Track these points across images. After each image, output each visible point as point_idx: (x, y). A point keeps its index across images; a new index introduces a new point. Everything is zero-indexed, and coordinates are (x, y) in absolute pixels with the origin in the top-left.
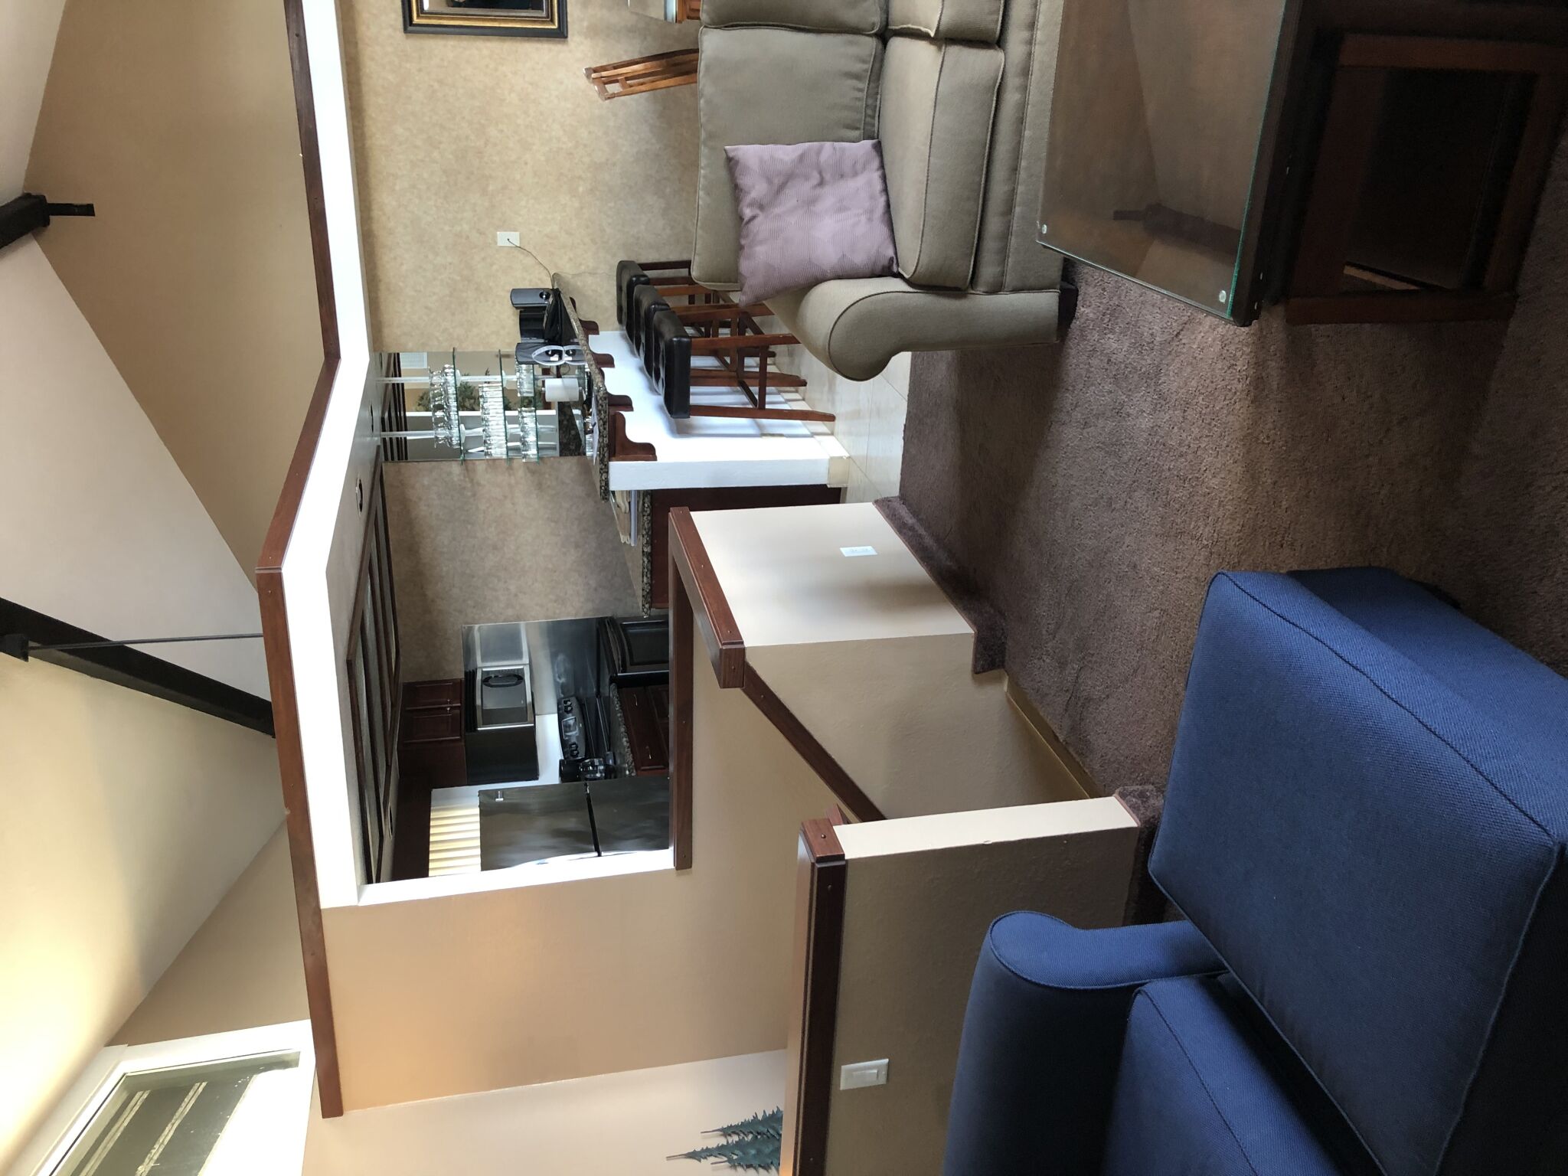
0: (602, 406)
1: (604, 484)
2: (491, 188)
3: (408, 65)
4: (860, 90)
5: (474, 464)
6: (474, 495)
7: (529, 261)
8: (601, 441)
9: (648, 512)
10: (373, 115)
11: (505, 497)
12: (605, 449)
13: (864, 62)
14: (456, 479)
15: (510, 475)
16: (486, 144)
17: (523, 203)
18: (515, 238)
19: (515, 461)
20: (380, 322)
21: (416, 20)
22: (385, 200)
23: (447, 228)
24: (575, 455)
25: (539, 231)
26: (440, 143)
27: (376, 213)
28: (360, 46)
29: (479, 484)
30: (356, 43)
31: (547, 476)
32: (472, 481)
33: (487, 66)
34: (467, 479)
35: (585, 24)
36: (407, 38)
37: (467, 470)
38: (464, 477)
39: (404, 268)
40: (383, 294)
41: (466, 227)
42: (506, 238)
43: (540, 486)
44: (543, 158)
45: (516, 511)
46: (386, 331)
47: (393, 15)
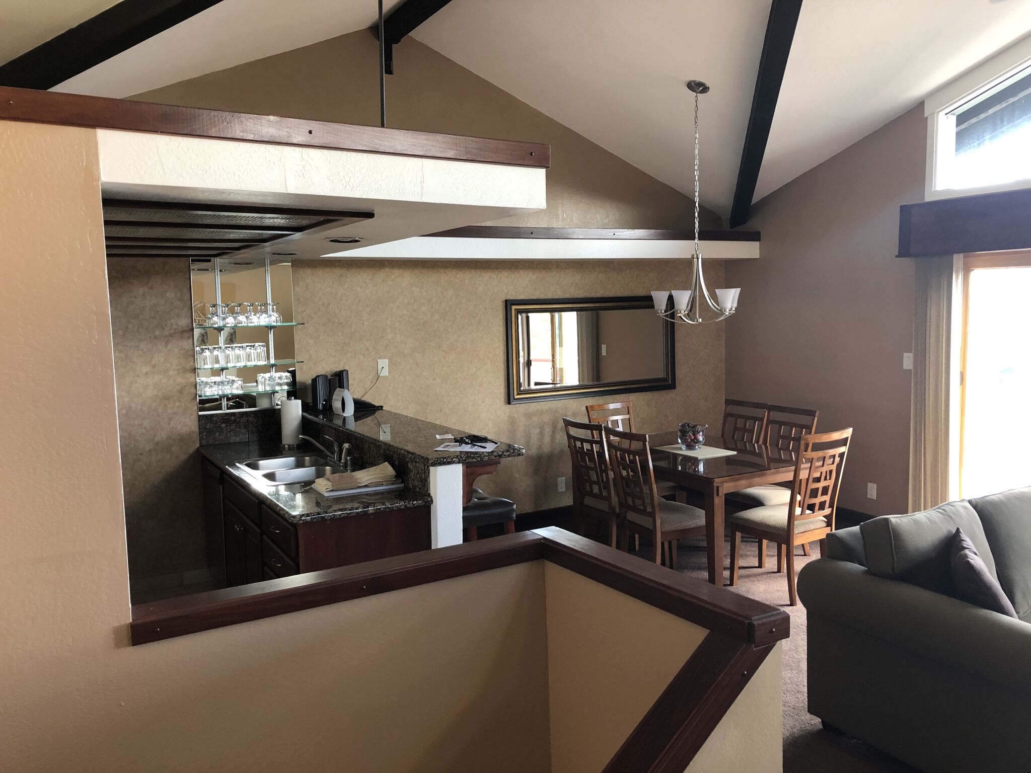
2: (417, 355)
3: (488, 301)
5: (189, 338)
6: (156, 338)
7: (368, 384)
10: (458, 276)
11: (154, 366)
14: (173, 321)
15: (178, 370)
16: (444, 351)
17: (408, 378)
18: (385, 373)
19: (193, 375)
20: (316, 267)
21: (514, 307)
22: (406, 278)
23: (389, 322)
25: (389, 390)
26: (444, 320)
27: (397, 272)
28: (497, 272)
29: (167, 342)
30: (498, 269)
31: (177, 404)
32: (171, 335)
33: (490, 352)
34: (172, 331)
36: (503, 302)
37: (183, 332)
38: (176, 329)
39: (359, 289)
40: (338, 271)
41: (390, 336)
42: (383, 363)
43: (166, 398)
44: (437, 391)
45: (138, 376)
46: (309, 271)
47: (513, 293)
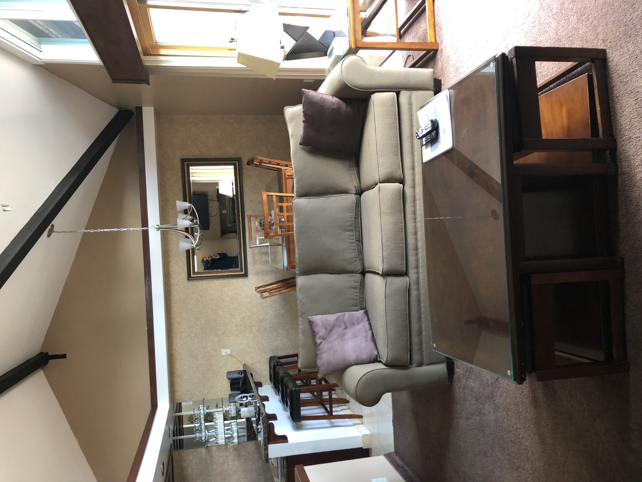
0: (264, 421)
1: (266, 455)
2: (219, 333)
3: (189, 292)
4: (357, 292)
5: (211, 448)
6: (211, 462)
7: (234, 360)
8: (264, 436)
9: (286, 467)
10: (175, 311)
11: (224, 462)
12: (266, 439)
13: (357, 282)
14: (203, 455)
15: (226, 452)
16: (217, 317)
17: (232, 338)
18: (228, 351)
19: (228, 445)
20: (174, 390)
21: (192, 276)
22: (178, 342)
23: (202, 350)
24: (254, 440)
25: (238, 348)
26: (200, 318)
27: (174, 347)
28: (171, 286)
29: (213, 457)
30: (170, 286)
31: (242, 451)
32: (210, 456)
33: (218, 289)
34: (208, 455)
35: (254, 271)
36: (189, 282)
37: (208, 451)
38: (207, 454)
39: (185, 367)
40: (176, 379)
41: (209, 349)
42: (225, 352)
43: (239, 456)
44: (239, 320)
45: (229, 468)
46: (177, 394)
47: (184, 275)
